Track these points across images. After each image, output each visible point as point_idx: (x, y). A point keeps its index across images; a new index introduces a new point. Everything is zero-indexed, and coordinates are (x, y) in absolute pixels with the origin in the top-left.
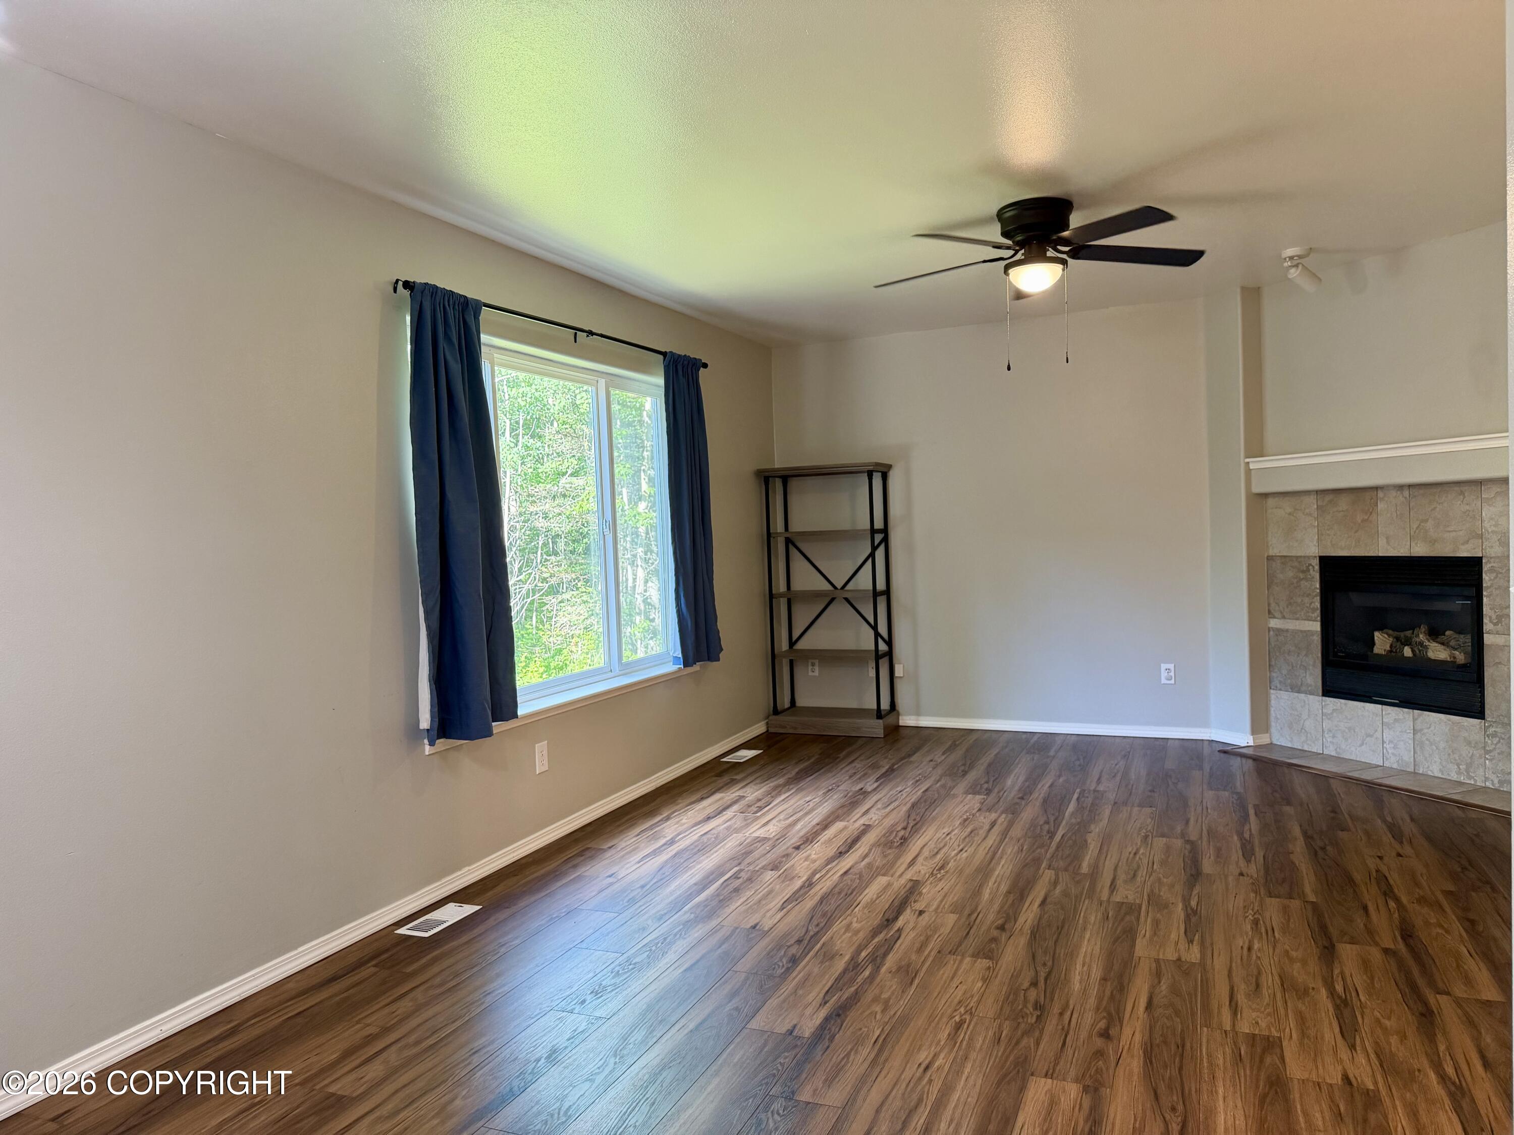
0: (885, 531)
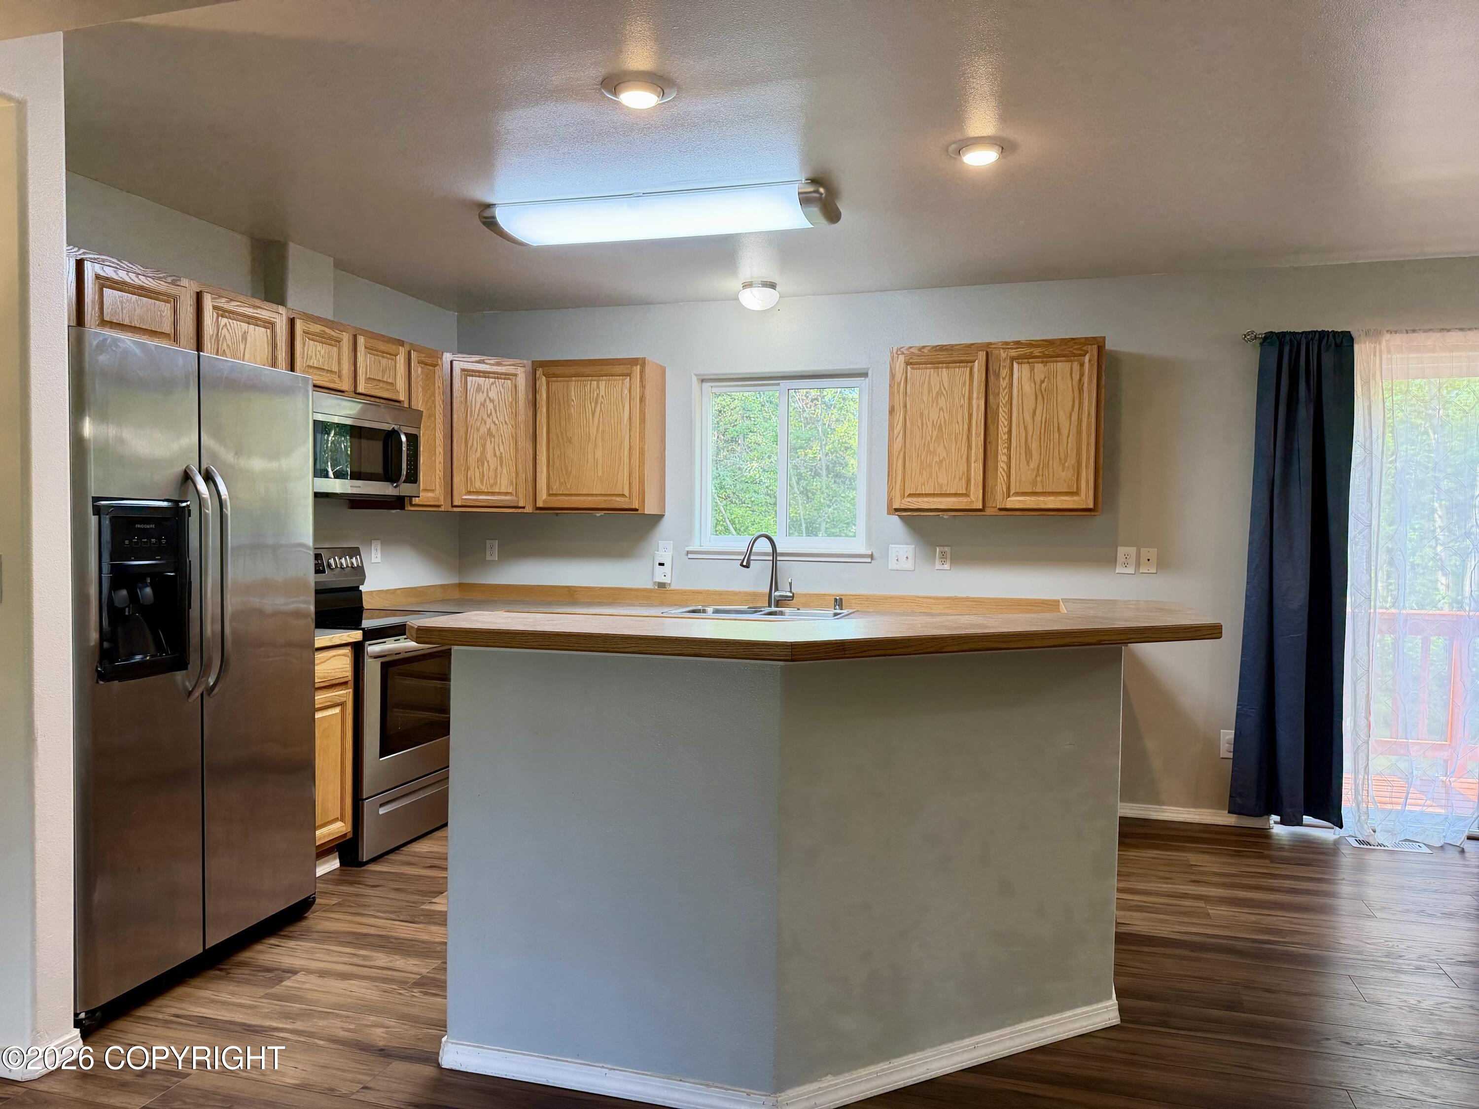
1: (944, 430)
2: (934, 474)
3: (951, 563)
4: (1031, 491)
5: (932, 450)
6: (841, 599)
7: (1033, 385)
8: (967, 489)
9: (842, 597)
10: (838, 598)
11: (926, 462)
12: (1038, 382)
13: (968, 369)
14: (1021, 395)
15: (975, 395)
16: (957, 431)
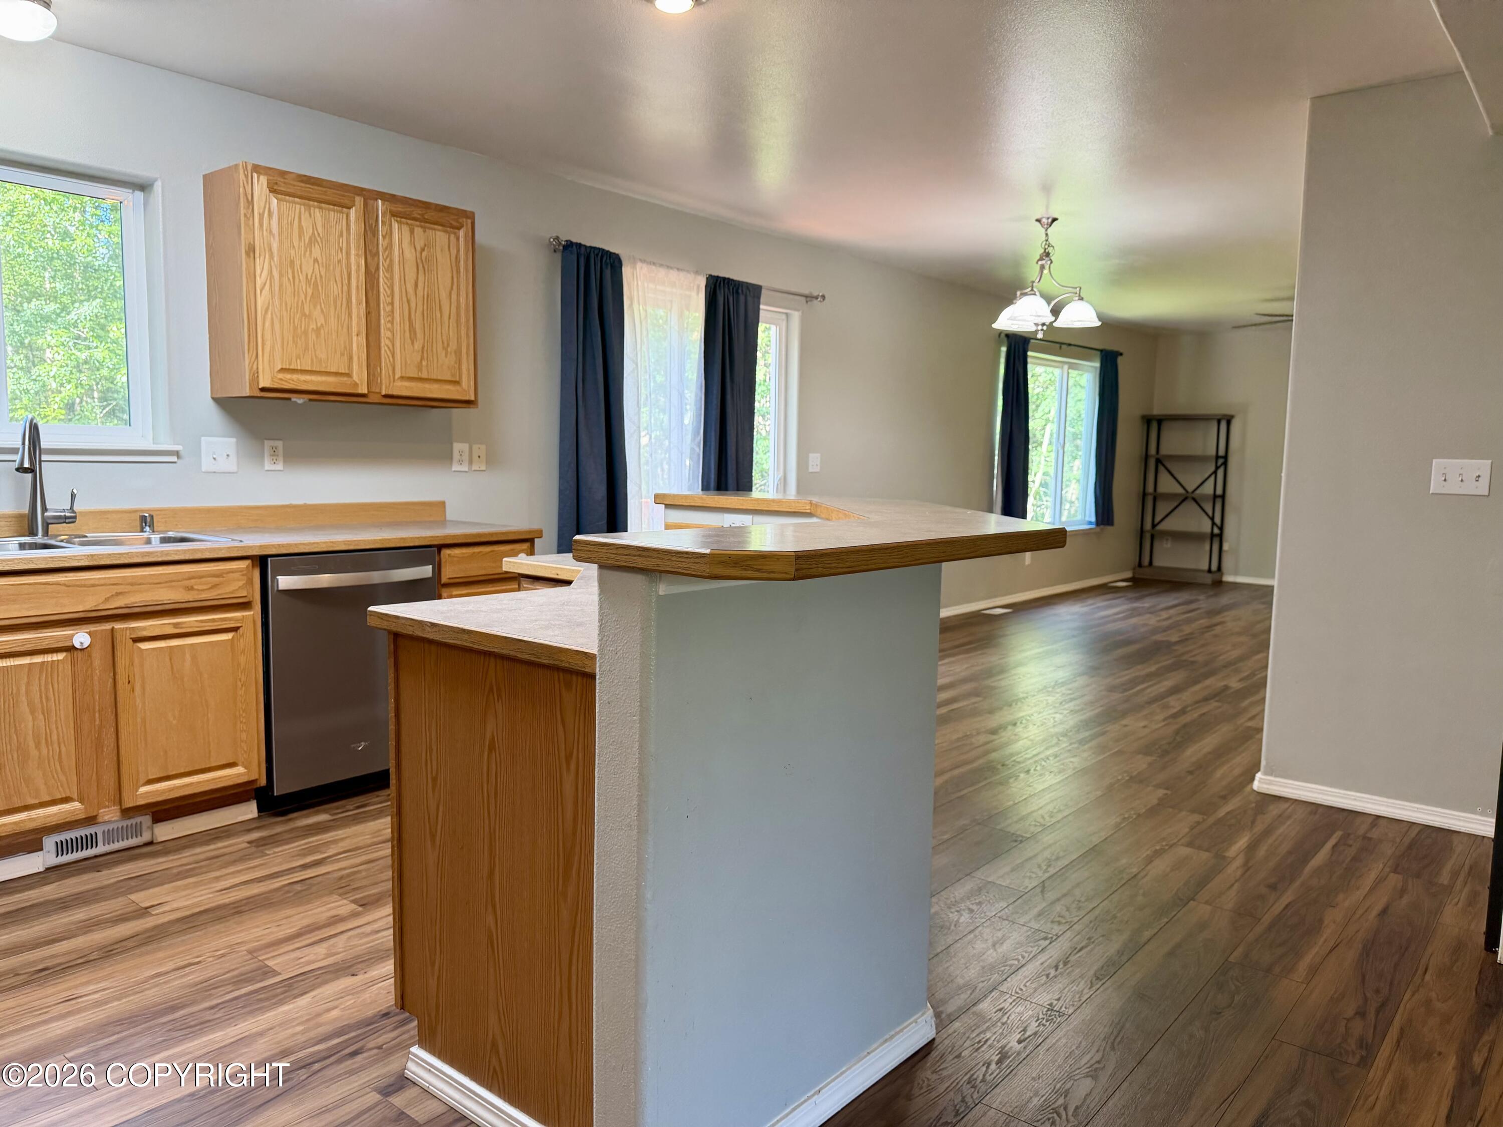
0: (1226, 457)
1: (320, 288)
2: (311, 345)
3: (285, 462)
4: (416, 376)
5: (307, 313)
6: (152, 517)
7: (413, 251)
8: (349, 369)
9: (152, 513)
10: (146, 515)
11: (301, 327)
12: (418, 249)
13: (345, 216)
14: (402, 261)
15: (353, 252)
16: (336, 293)
